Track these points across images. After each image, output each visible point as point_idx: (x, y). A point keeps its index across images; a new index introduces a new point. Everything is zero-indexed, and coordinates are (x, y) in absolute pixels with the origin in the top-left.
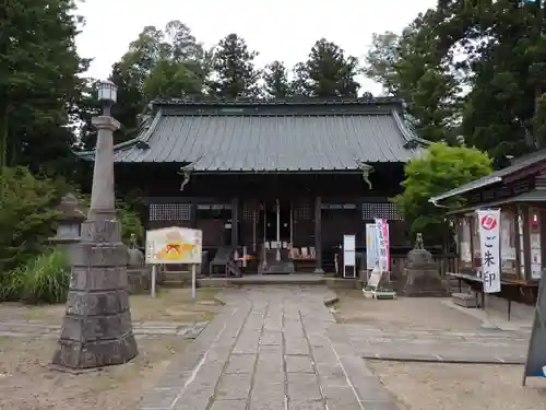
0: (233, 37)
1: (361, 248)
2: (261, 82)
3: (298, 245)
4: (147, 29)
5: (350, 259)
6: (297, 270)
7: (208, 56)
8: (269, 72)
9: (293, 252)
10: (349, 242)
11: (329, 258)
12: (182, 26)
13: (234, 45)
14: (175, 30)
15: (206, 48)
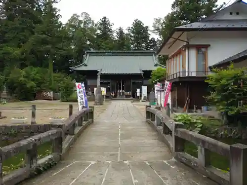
0: (105, 18)
1: (141, 92)
2: (115, 34)
3: (126, 91)
4: (74, 15)
5: (138, 94)
6: (126, 97)
7: (96, 25)
8: (118, 31)
9: (125, 93)
10: (138, 90)
11: (134, 95)
12: (87, 14)
13: (105, 21)
14: (84, 15)
15: (95, 22)
